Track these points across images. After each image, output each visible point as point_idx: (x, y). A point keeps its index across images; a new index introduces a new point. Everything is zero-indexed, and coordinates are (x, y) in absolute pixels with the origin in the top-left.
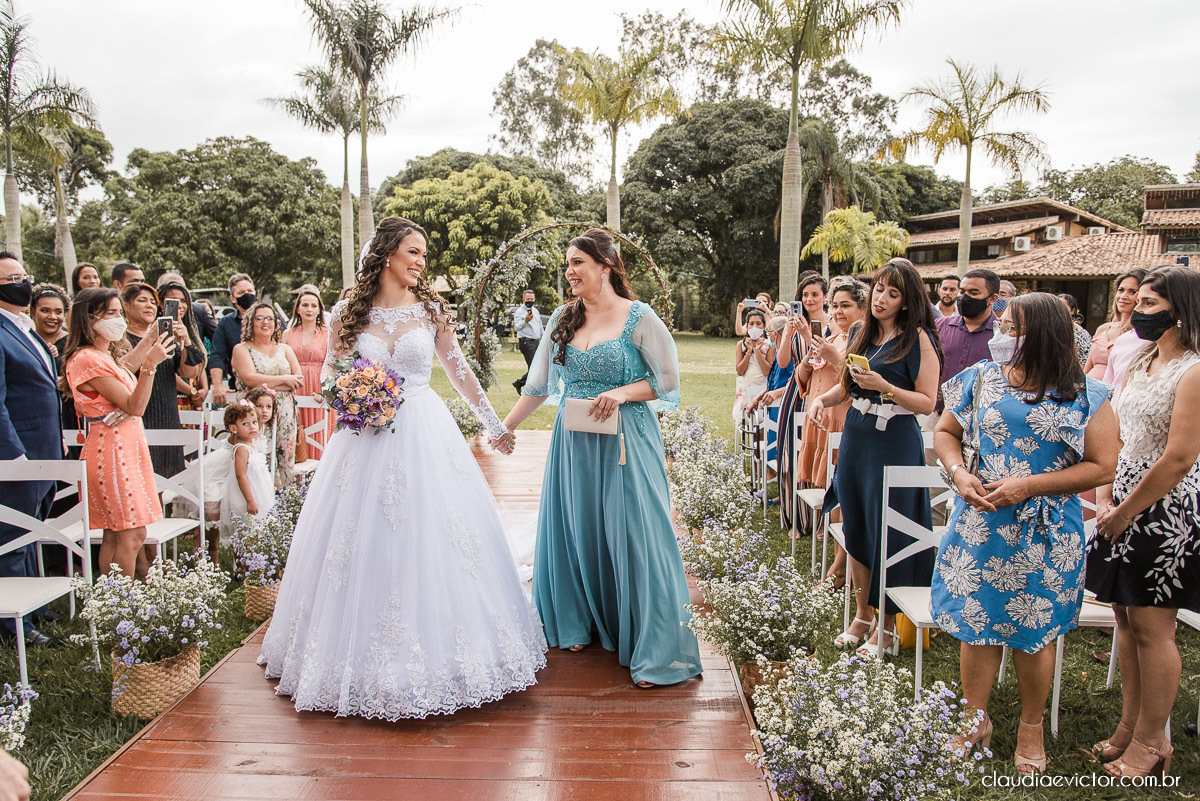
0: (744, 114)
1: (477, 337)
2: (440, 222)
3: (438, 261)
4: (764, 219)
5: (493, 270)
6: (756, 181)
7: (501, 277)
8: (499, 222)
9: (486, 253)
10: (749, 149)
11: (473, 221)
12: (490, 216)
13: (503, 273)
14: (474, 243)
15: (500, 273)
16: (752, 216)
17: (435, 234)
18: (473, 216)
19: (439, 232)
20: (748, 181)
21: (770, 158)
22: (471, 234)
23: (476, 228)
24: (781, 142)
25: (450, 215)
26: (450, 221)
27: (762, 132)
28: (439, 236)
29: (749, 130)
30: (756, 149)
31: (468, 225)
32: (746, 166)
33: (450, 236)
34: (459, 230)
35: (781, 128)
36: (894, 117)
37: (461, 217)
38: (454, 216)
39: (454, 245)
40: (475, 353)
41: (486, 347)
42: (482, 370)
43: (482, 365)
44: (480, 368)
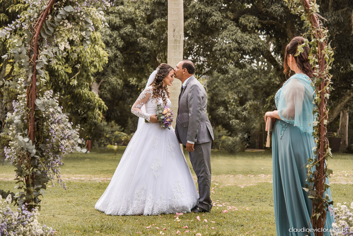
40: (26, 127)
41: (44, 119)
42: (37, 154)
43: (37, 148)
44: (34, 151)
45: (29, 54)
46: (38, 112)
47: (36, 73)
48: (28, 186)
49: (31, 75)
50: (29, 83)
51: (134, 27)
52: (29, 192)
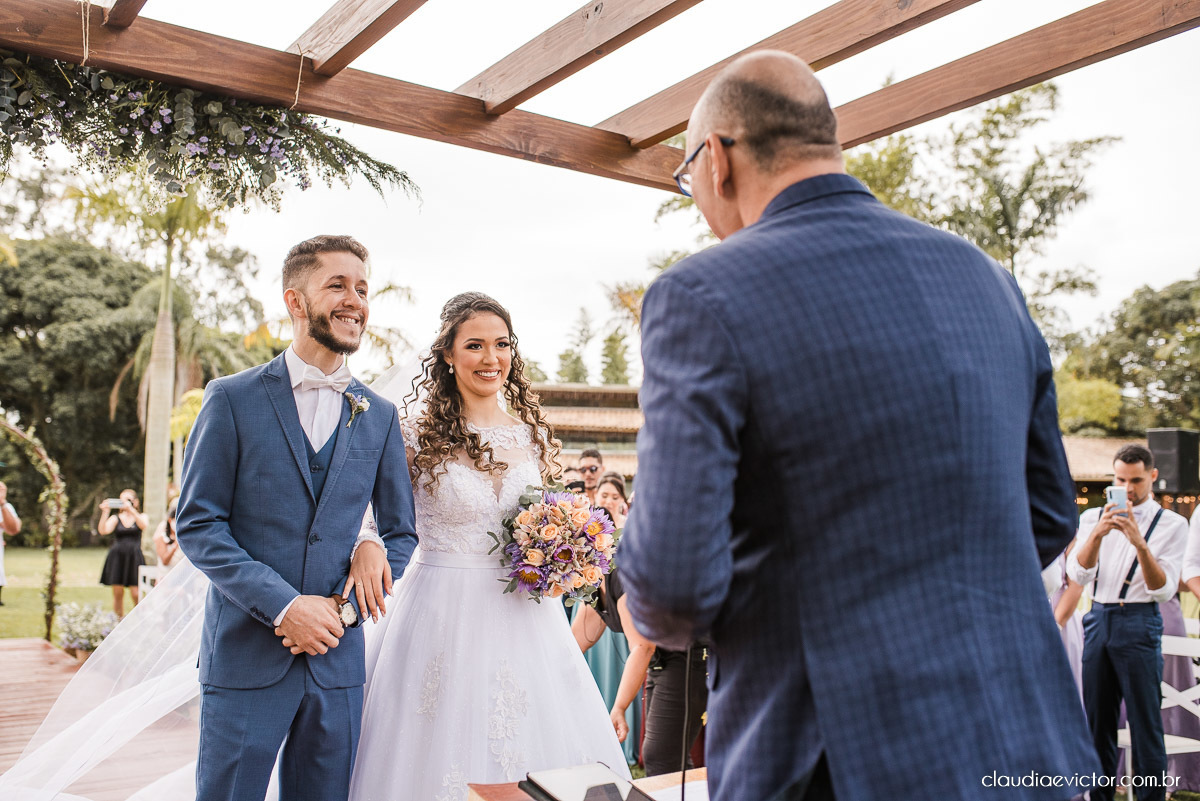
0: (73, 259)
4: (96, 392)
6: (89, 344)
10: (80, 305)
16: (81, 388)
20: (79, 344)
21: (106, 319)
24: (122, 299)
27: (97, 285)
29: (80, 280)
30: (90, 305)
32: (76, 325)
35: (122, 283)
36: (254, 274)
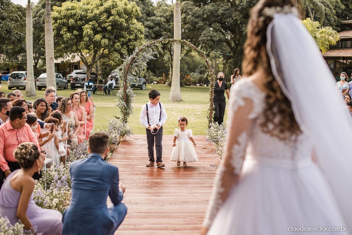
1: (125, 91)
2: (78, 26)
3: (77, 47)
5: (132, 60)
7: (136, 64)
8: (112, 25)
9: (105, 43)
11: (97, 25)
12: (106, 22)
13: (137, 62)
14: (98, 37)
15: (136, 62)
17: (75, 32)
18: (97, 22)
19: (78, 31)
22: (96, 32)
23: (99, 29)
25: (83, 22)
26: (83, 25)
28: (77, 33)
31: (94, 27)
33: (84, 33)
34: (88, 30)
37: (90, 23)
38: (85, 22)
39: (86, 39)
40: (123, 99)
41: (129, 96)
42: (127, 106)
43: (127, 105)
44: (126, 106)
45: (124, 77)
46: (127, 94)
47: (126, 82)
48: (124, 116)
49: (125, 83)
50: (124, 85)
51: (160, 27)
52: (124, 117)
